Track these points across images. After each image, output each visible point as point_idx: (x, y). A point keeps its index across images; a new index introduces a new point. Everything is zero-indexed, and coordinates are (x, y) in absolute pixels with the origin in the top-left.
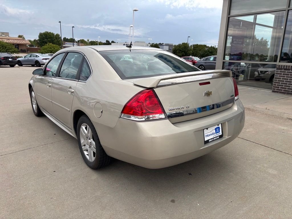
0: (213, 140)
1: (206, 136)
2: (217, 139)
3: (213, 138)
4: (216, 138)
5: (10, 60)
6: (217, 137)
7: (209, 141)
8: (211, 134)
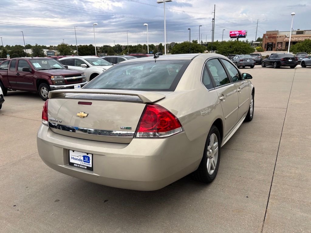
0: (79, 166)
1: (72, 158)
2: (84, 168)
3: (79, 164)
4: (82, 167)
5: (290, 60)
6: (84, 166)
7: (74, 165)
8: (78, 160)
